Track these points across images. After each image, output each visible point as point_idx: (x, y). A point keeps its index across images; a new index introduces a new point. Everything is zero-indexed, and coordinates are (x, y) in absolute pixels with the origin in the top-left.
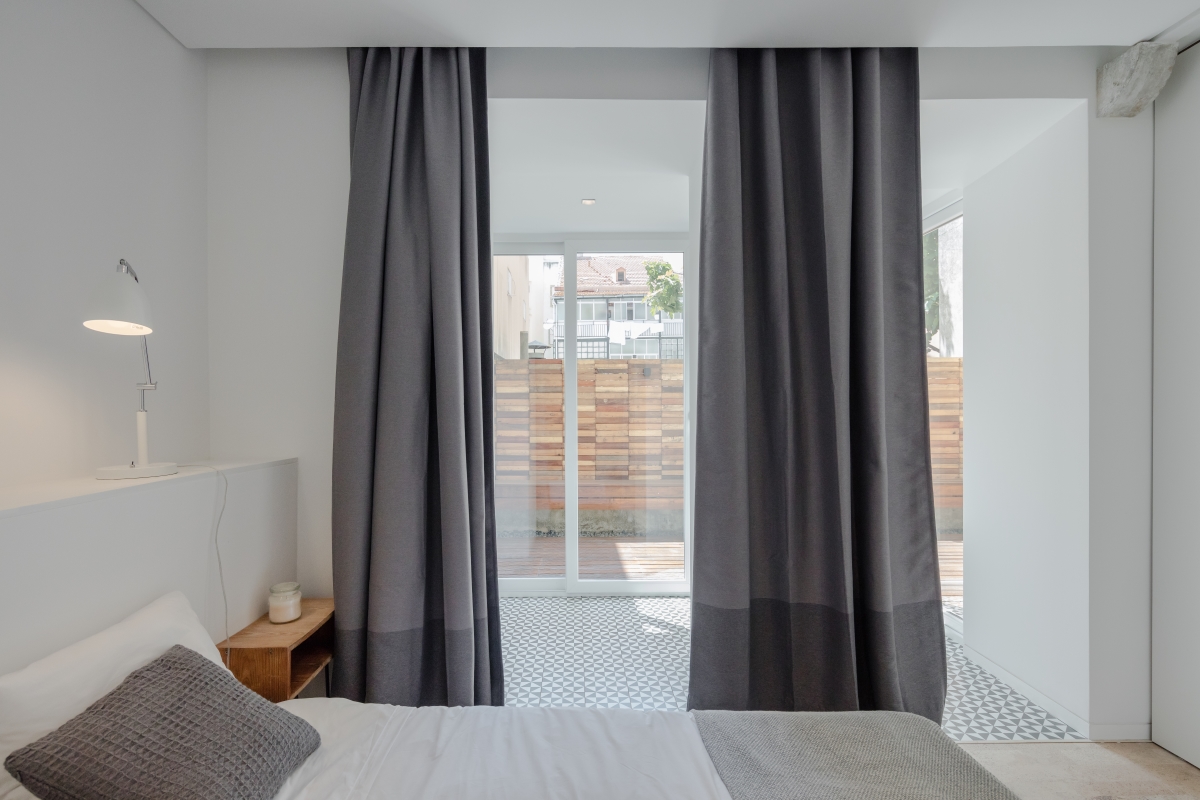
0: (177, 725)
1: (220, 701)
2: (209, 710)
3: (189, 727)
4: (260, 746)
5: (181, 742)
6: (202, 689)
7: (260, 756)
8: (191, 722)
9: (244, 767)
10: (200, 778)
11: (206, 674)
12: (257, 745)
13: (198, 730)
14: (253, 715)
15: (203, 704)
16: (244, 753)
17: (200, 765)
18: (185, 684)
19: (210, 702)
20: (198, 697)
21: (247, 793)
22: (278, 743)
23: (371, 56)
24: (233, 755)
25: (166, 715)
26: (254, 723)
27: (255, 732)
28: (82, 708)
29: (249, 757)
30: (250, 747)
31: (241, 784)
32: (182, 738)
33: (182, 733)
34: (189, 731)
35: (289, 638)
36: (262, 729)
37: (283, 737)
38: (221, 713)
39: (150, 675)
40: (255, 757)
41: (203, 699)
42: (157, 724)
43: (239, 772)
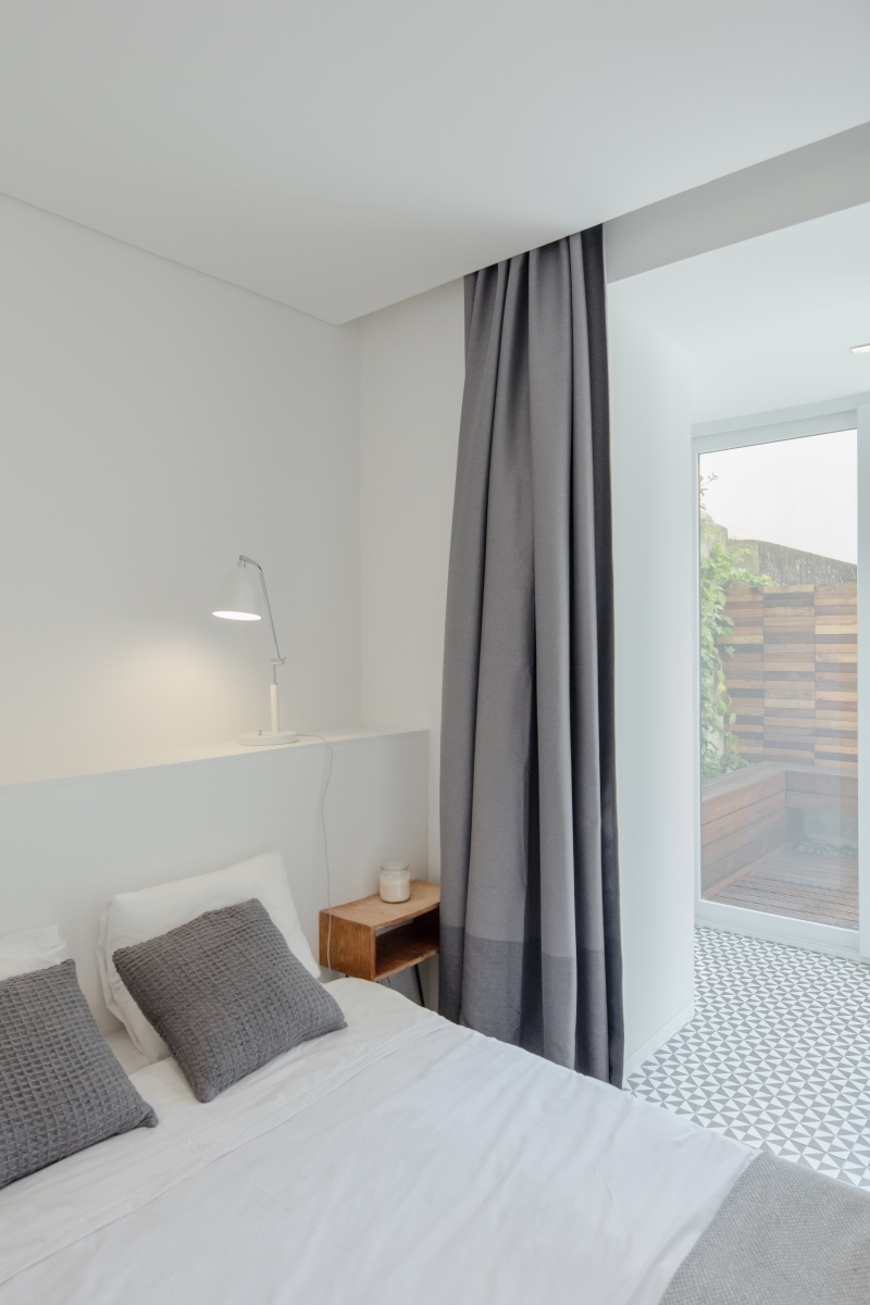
0: (214, 964)
1: (255, 954)
2: (243, 960)
3: (222, 969)
4: (272, 1004)
5: (213, 978)
6: (246, 940)
7: (269, 1012)
8: (225, 965)
9: (252, 1016)
10: (215, 1012)
11: (255, 928)
12: (270, 1001)
13: (227, 972)
14: (277, 975)
15: (241, 953)
16: (256, 1005)
17: (219, 1002)
18: (234, 933)
19: (246, 953)
20: (239, 945)
21: (247, 1038)
22: (290, 1007)
23: (480, 278)
24: (247, 1003)
25: (209, 953)
26: (275, 983)
27: (273, 990)
28: (164, 932)
29: (259, 1010)
30: (263, 1002)
31: (244, 1029)
32: (214, 975)
33: (215, 972)
34: (221, 972)
35: (380, 918)
36: (279, 990)
37: (296, 1004)
38: (251, 965)
39: (216, 917)
40: (264, 1011)
41: (242, 948)
42: (201, 959)
43: (247, 1019)
